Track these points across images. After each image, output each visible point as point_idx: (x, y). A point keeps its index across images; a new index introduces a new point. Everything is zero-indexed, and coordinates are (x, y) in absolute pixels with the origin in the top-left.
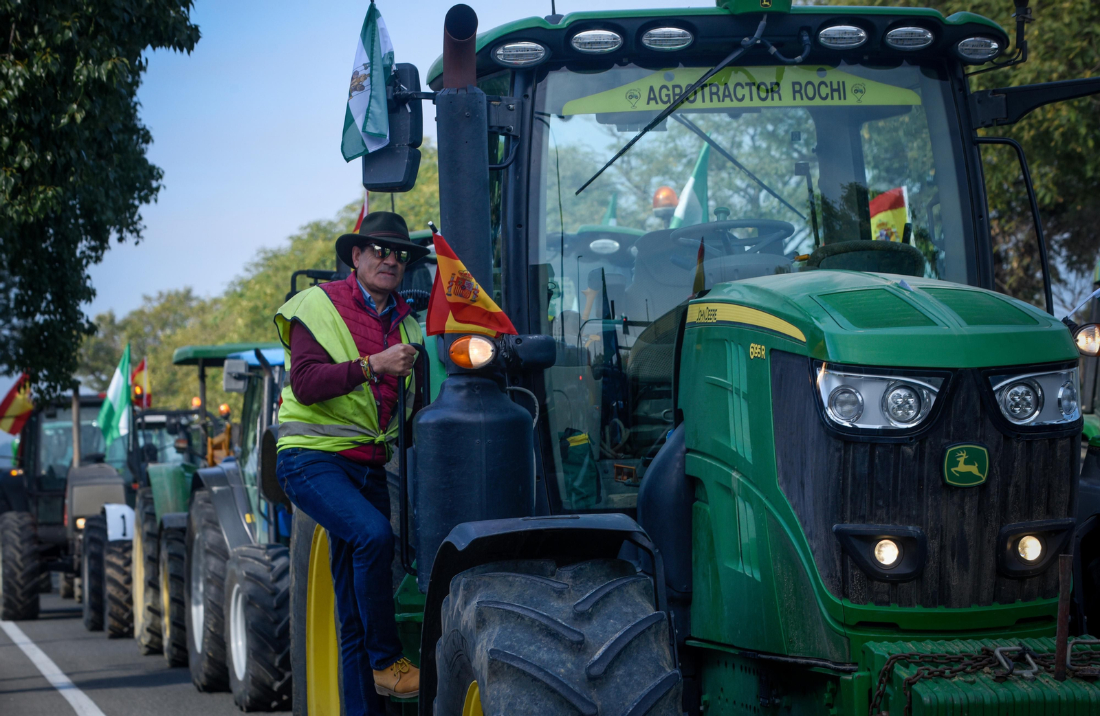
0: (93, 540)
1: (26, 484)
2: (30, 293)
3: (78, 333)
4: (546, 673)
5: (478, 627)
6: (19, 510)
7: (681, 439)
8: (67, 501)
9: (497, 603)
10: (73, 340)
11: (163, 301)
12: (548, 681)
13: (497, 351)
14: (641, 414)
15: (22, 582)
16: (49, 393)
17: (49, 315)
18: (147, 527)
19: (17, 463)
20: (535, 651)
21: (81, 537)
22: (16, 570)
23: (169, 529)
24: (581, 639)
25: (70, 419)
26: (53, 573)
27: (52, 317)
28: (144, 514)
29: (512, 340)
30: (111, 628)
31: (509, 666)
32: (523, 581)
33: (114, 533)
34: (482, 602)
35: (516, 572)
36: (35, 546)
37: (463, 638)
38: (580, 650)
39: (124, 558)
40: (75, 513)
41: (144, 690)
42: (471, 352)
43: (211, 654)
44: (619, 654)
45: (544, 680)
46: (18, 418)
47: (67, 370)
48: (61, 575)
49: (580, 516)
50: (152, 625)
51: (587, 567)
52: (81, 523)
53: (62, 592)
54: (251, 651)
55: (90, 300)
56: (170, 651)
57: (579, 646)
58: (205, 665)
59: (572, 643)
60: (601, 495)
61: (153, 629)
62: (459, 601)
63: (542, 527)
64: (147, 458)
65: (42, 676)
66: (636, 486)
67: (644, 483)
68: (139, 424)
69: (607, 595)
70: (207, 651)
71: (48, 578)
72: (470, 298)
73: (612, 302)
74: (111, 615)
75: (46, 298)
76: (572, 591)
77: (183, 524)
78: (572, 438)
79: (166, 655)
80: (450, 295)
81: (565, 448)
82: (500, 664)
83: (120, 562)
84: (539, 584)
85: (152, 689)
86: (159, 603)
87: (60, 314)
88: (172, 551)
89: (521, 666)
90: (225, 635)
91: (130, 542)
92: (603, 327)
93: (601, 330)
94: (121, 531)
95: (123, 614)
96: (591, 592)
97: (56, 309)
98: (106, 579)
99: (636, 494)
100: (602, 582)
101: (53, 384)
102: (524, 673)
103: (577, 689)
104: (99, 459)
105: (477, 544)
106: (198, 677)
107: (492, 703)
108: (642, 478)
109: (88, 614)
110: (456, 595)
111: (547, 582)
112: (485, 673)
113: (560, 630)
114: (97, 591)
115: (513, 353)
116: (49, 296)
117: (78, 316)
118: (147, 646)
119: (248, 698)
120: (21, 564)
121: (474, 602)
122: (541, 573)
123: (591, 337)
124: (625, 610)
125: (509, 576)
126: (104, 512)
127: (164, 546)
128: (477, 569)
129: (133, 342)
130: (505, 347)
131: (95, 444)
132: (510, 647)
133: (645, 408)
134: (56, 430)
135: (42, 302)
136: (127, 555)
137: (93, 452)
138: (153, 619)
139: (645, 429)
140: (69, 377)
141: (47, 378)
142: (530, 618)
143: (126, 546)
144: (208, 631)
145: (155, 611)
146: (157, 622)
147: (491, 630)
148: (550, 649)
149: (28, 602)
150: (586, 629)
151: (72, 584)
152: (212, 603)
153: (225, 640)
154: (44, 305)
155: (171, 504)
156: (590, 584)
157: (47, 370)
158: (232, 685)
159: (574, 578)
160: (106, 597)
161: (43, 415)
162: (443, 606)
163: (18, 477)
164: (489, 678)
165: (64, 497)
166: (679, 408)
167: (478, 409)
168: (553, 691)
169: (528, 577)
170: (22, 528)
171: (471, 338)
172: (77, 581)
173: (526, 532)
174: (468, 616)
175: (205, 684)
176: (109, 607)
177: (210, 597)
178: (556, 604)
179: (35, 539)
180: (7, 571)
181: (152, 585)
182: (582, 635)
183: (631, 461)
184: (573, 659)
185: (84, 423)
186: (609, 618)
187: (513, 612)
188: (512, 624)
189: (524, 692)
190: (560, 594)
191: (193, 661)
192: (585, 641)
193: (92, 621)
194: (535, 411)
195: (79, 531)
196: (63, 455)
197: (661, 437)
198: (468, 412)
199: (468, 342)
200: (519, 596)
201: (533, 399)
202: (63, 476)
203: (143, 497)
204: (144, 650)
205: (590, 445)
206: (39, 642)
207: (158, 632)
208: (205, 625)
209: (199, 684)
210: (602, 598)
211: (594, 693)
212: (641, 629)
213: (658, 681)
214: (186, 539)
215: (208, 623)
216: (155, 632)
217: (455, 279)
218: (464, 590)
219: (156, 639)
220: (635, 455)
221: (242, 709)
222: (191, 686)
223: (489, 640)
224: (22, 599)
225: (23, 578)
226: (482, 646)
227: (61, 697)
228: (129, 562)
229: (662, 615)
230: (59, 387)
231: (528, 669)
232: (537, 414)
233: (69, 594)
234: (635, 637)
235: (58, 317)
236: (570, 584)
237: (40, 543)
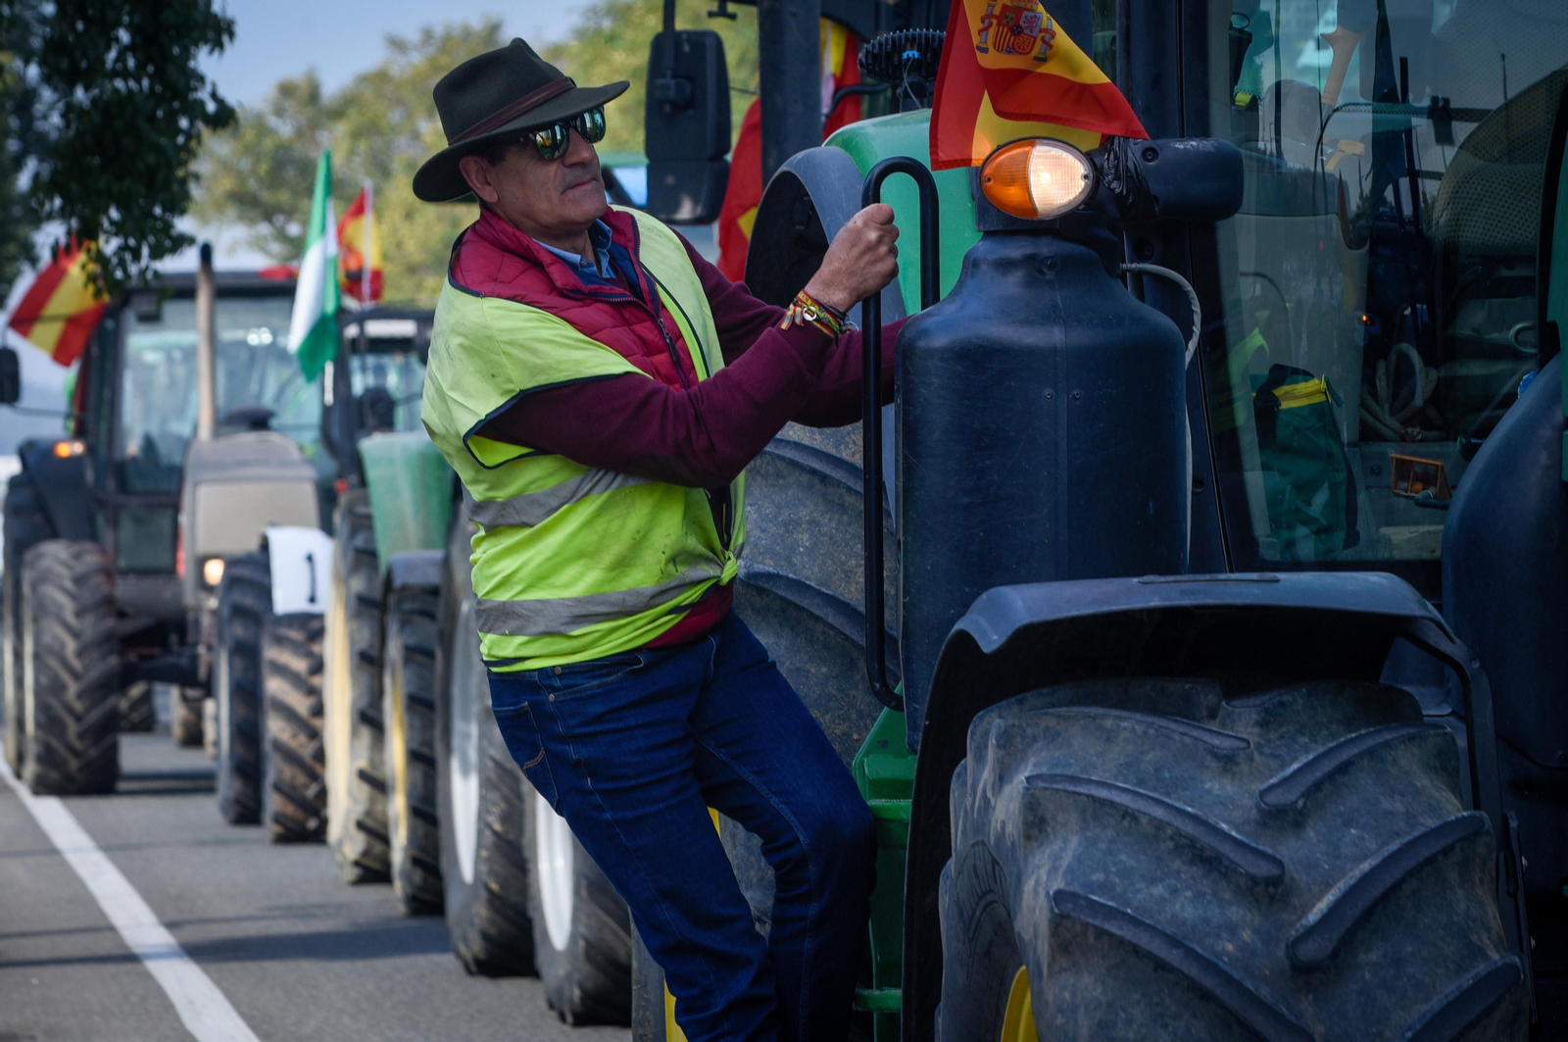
0: (239, 612)
1: (90, 476)
2: (80, 26)
3: (192, 124)
4: (1190, 953)
5: (1028, 837)
6: (74, 537)
7: (1554, 396)
8: (184, 519)
9: (1073, 779)
10: (181, 140)
11: (431, 50)
12: (1193, 971)
13: (1096, 176)
14: (1467, 333)
15: (78, 706)
16: (122, 264)
17: (126, 81)
18: (358, 584)
19: (72, 425)
20: (1163, 899)
21: (213, 603)
22: (66, 677)
23: (405, 588)
24: (1276, 872)
25: (194, 327)
26: (159, 687)
27: (132, 84)
28: (351, 555)
29: (1134, 151)
30: (278, 819)
31: (1101, 933)
32: (1139, 729)
33: (288, 597)
34: (1038, 777)
35: (1124, 708)
36: (110, 623)
37: (995, 862)
38: (1272, 898)
39: (309, 655)
40: (203, 547)
41: (342, 968)
42: (1033, 179)
43: (494, 886)
44: (1369, 913)
45: (1185, 968)
46: (72, 322)
47: (164, 210)
48: (174, 692)
49: (1281, 576)
50: (369, 813)
51: (1296, 699)
52: (215, 571)
53: (178, 731)
54: (584, 882)
55: (218, 45)
56: (407, 876)
57: (1271, 890)
58: (481, 911)
59: (1254, 880)
60: (1359, 527)
61: (370, 823)
62: (987, 775)
63: (1186, 602)
64: (371, 420)
65: (111, 929)
66: (1440, 505)
67: (1459, 499)
68: (354, 342)
69: (1344, 768)
70: (485, 878)
71: (147, 697)
72: (1034, 53)
73: (1404, 62)
74: (278, 788)
75: (117, 40)
76: (1256, 755)
77: (433, 577)
78: (1286, 388)
79: (399, 888)
80: (985, 51)
81: (1266, 409)
82: (1078, 928)
83: (300, 665)
84: (1177, 737)
85: (360, 965)
86: (382, 762)
87: (150, 77)
88: (412, 641)
89: (1127, 933)
90: (526, 841)
91: (320, 617)
92: (1375, 122)
93: (1371, 132)
94: (305, 592)
95: (306, 787)
96: (1304, 760)
97: (141, 66)
98: (267, 704)
99: (1442, 527)
100: (1333, 736)
101: (132, 242)
102: (1136, 950)
103: (1264, 993)
104: (259, 421)
105: (1030, 637)
106: (465, 940)
107: (1060, 1020)
108: (1454, 487)
109: (227, 785)
110: (980, 759)
111: (1195, 733)
112: (1043, 948)
113: (1226, 849)
114: (248, 733)
115: (1136, 182)
116: (124, 36)
117: (193, 83)
118: (357, 863)
119: (577, 993)
120: (77, 664)
121: (1020, 779)
122: (1184, 711)
123: (1343, 145)
124: (1386, 805)
125: (1104, 716)
126: (265, 546)
127: (393, 628)
128: (1032, 698)
129: (363, 146)
130: (1117, 168)
131: (254, 387)
132: (1104, 887)
133: (1474, 318)
134: (168, 351)
135: (108, 48)
136: (316, 648)
137: (247, 402)
138: (372, 801)
139: (1476, 369)
140: (169, 226)
141: (119, 229)
142: (1153, 819)
143: (310, 627)
144: (488, 833)
145: (374, 782)
146: (379, 808)
147: (1057, 845)
148: (1200, 895)
149: (93, 752)
150: (1289, 850)
151: (198, 714)
152: (498, 764)
153: (527, 854)
154: (112, 55)
155: (413, 529)
156: (1303, 740)
157: (118, 209)
158: (542, 959)
159: (1263, 724)
160: (267, 747)
161: (130, 317)
162: (954, 786)
163: (73, 460)
164: (1053, 959)
165: (176, 508)
166: (1550, 318)
167: (1047, 318)
168: (1206, 996)
169: (1150, 719)
170: (79, 580)
171: (1033, 145)
172: (209, 706)
173: (1151, 612)
174: (1007, 809)
175: (482, 956)
176: (275, 769)
177: (492, 752)
178: (1217, 786)
179: (110, 606)
180: (44, 680)
181: (369, 718)
182: (1279, 864)
183: (1436, 448)
184: (1257, 920)
185: (228, 335)
186: (1347, 825)
187: (1112, 803)
188: (1110, 833)
189: (1136, 996)
190: (1227, 762)
191: (454, 902)
192: (1287, 880)
193: (237, 801)
194: (1192, 323)
195: (208, 589)
196: (181, 412)
197: (1506, 389)
198: (1027, 322)
199: (1027, 156)
200: (1128, 765)
201: (1186, 294)
202: (177, 459)
203: (350, 512)
204: (351, 873)
205: (1330, 407)
206: (112, 847)
207: (380, 829)
208: (481, 818)
209: (469, 957)
210: (1330, 776)
211: (1306, 1005)
212: (1425, 853)
213: (1467, 981)
214: (440, 613)
215: (489, 812)
216: (375, 831)
217: (997, 11)
218: (999, 746)
219: (378, 848)
220: (1448, 433)
221: (562, 1018)
222: (448, 960)
223: (1054, 869)
224: (78, 745)
225: (80, 696)
226: (1037, 883)
227: (148, 977)
228: (318, 667)
229: (1481, 820)
230: (145, 251)
231: (1144, 940)
232: (1197, 329)
233: (194, 738)
234: (1410, 874)
235: (145, 83)
236: (1253, 740)
237: (121, 615)
